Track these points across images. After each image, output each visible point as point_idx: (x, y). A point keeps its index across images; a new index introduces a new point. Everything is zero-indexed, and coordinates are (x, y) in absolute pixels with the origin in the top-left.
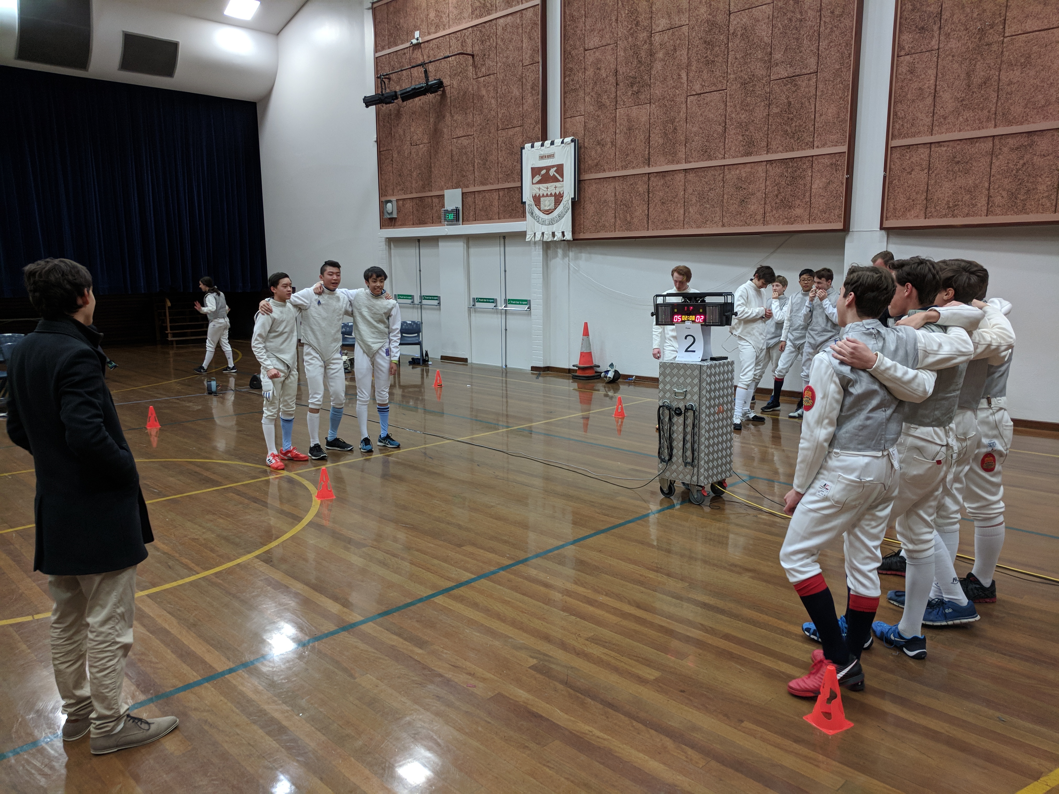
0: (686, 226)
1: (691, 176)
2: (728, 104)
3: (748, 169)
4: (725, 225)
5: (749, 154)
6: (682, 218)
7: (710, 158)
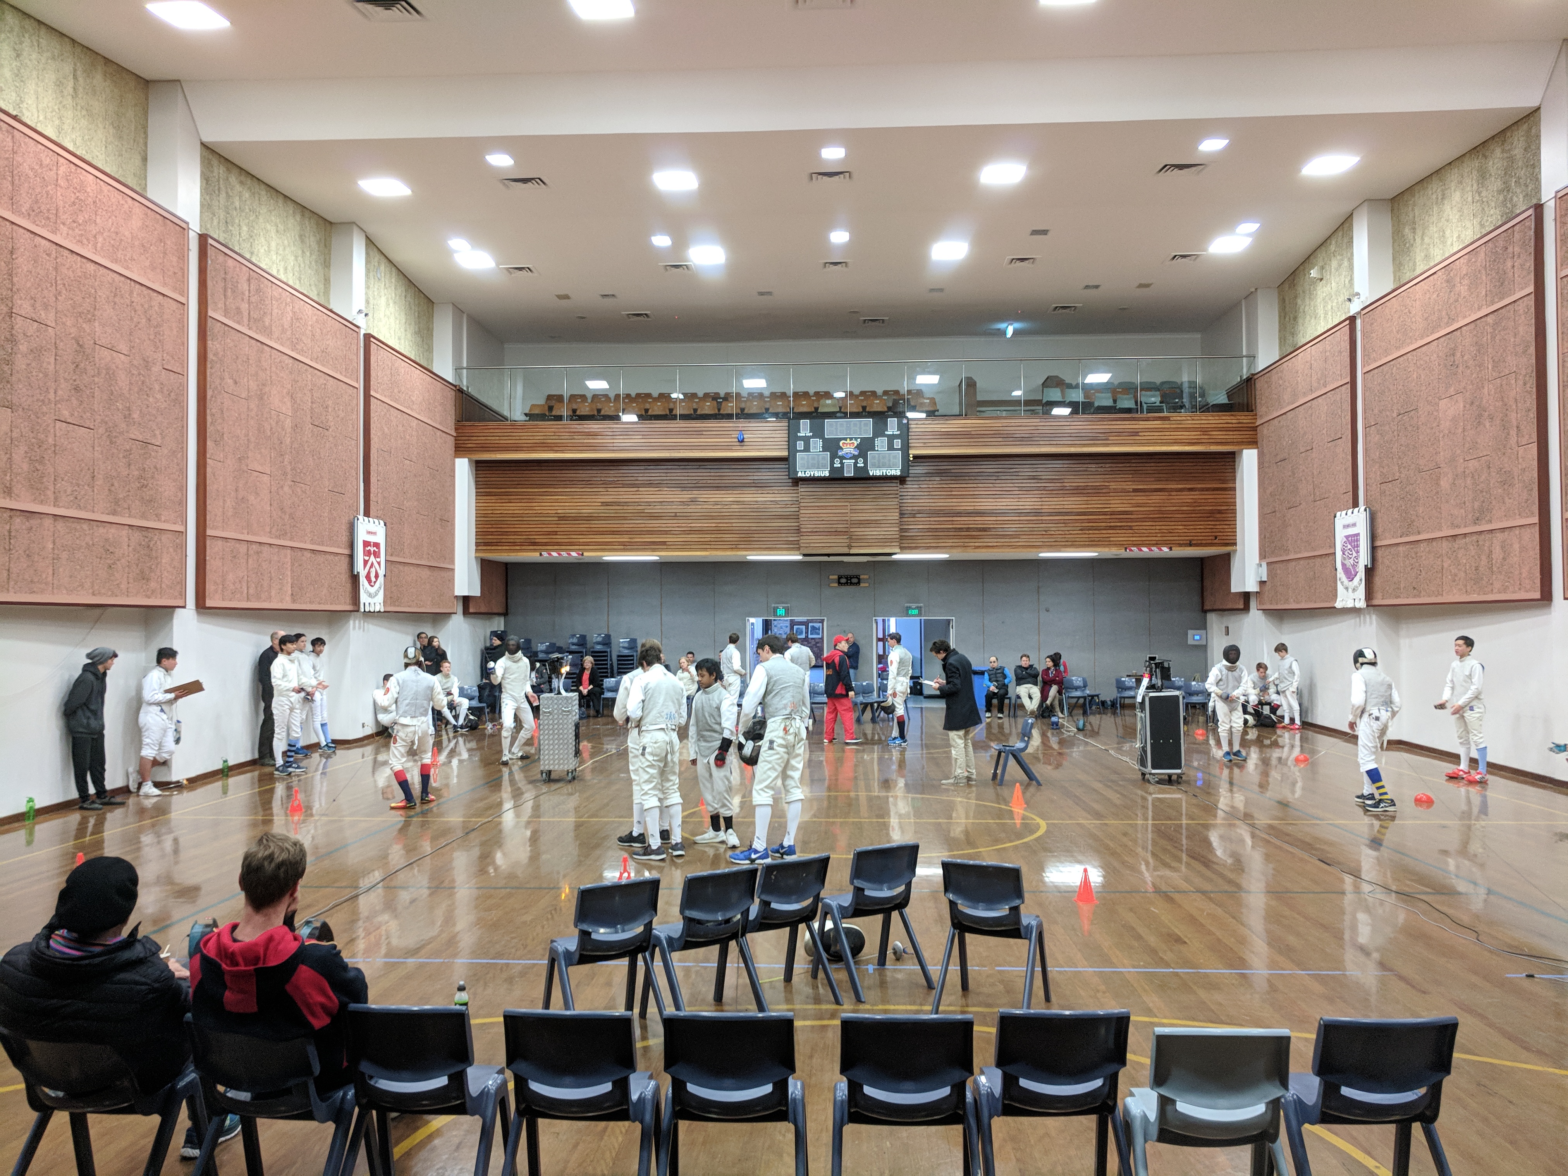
0: (55, 591)
1: (60, 525)
2: (96, 448)
3: (113, 530)
4: (96, 592)
5: (114, 513)
6: (50, 578)
7: (79, 507)
